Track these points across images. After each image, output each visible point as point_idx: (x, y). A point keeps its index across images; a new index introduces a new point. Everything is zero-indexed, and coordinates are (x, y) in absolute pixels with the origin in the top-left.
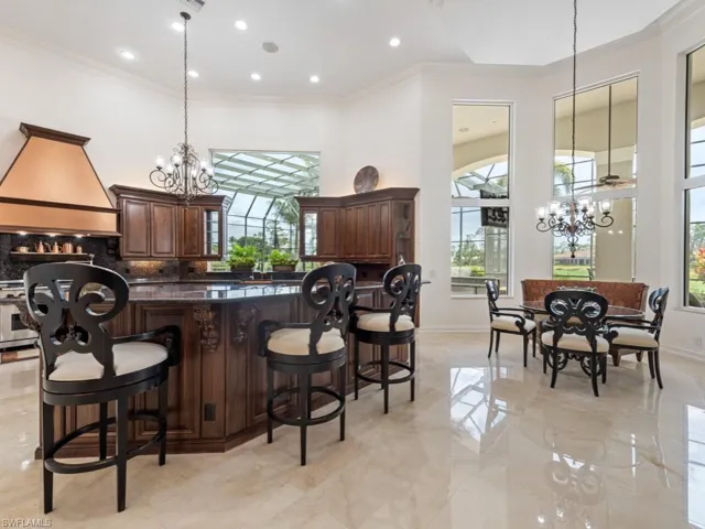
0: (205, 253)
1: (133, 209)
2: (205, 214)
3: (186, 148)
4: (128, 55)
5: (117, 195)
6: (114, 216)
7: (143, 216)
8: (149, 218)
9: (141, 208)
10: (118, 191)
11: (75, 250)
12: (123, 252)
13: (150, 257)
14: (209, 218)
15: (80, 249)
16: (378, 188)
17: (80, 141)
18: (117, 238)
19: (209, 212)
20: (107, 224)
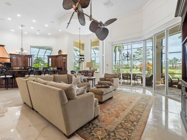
0: (29, 66)
1: (14, 58)
2: (29, 58)
3: (22, 48)
4: (13, 30)
5: (11, 55)
6: (10, 59)
7: (16, 59)
8: (17, 59)
9: (15, 57)
10: (11, 54)
11: (2, 65)
12: (12, 66)
13: (17, 67)
14: (30, 59)
15: (3, 65)
16: (61, 54)
17: (3, 46)
18: (10, 63)
19: (30, 58)
20: (8, 61)
